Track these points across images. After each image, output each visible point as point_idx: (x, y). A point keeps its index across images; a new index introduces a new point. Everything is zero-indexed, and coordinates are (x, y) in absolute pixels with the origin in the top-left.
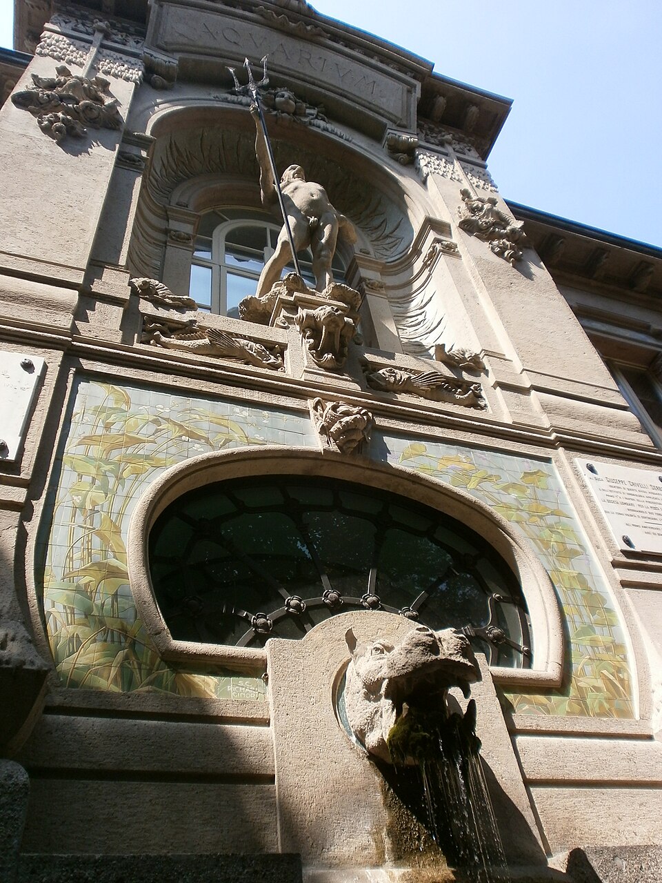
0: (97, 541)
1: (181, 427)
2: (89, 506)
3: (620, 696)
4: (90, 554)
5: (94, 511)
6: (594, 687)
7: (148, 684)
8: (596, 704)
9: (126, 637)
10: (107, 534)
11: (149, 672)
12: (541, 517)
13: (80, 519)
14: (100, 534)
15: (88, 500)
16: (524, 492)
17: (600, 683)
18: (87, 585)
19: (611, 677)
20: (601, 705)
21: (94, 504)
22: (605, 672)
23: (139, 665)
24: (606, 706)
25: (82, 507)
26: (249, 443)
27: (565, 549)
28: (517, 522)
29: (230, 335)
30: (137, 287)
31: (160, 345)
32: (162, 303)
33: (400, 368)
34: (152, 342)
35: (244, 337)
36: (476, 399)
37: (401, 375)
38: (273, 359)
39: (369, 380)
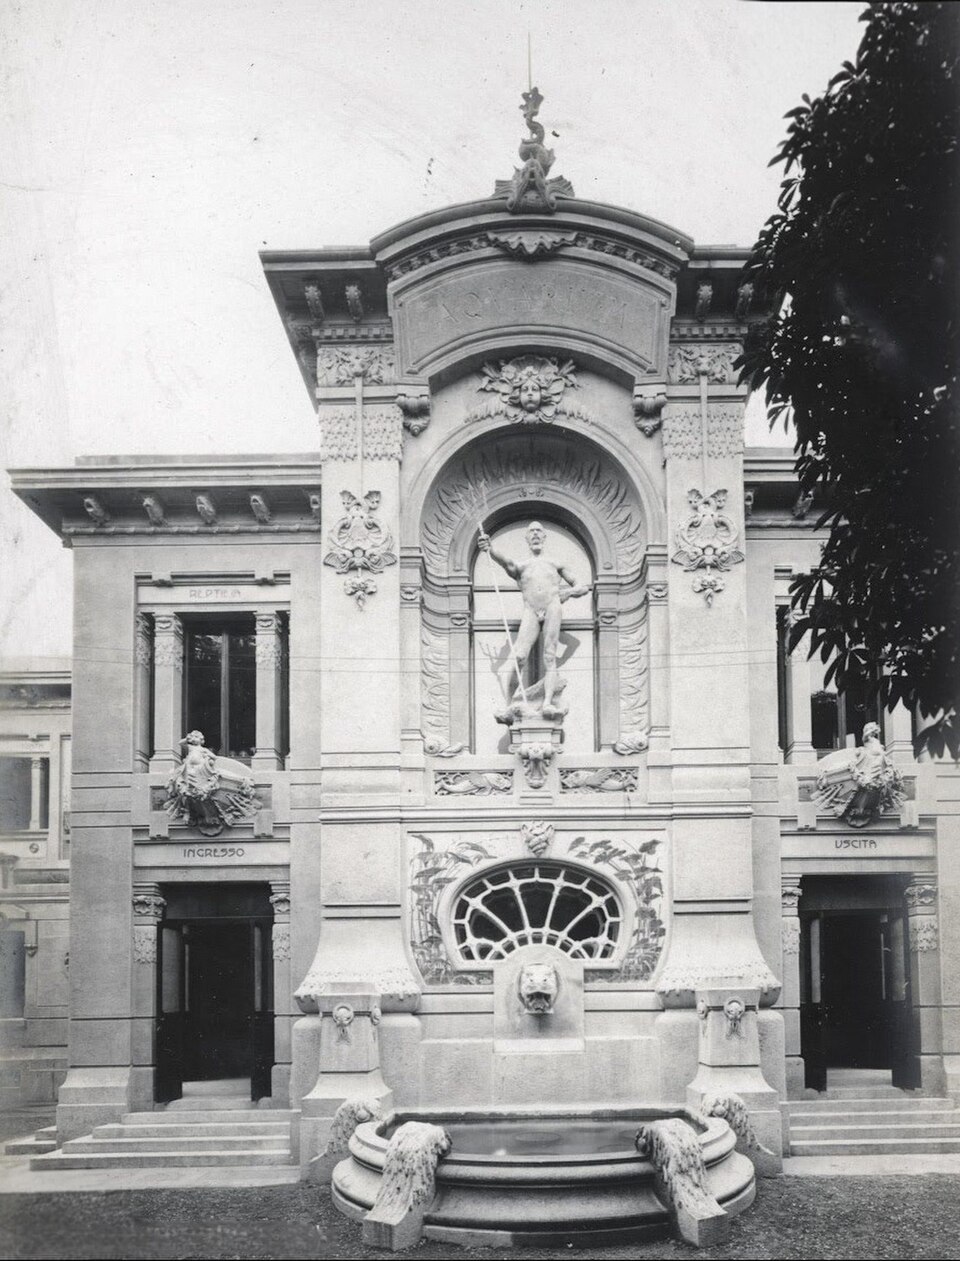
2: (424, 910)
12: (642, 875)
16: (637, 859)
17: (640, 967)
19: (648, 964)
22: (645, 961)
25: (422, 911)
26: (490, 859)
28: (627, 881)
29: (481, 772)
30: (428, 749)
31: (445, 792)
32: (443, 757)
33: (584, 769)
34: (441, 792)
35: (490, 771)
36: (633, 781)
37: (584, 776)
38: (506, 783)
39: (563, 784)
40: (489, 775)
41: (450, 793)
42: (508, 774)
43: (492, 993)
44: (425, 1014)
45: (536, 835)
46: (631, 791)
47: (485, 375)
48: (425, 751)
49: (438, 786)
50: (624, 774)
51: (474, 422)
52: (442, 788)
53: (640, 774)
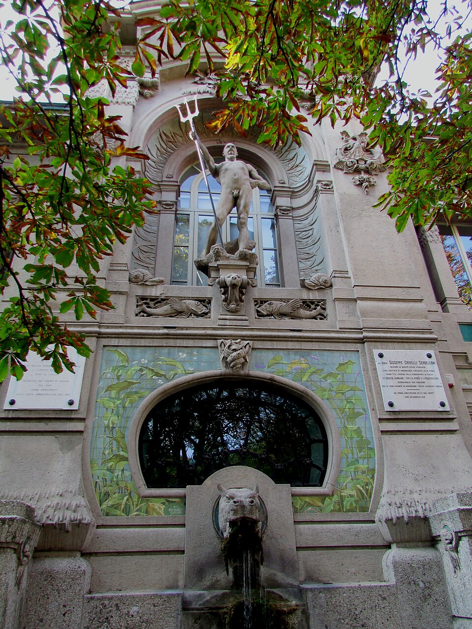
0: (115, 443)
1: (152, 370)
2: (111, 426)
3: (363, 499)
4: (112, 451)
5: (113, 428)
6: (350, 495)
7: (136, 511)
8: (348, 505)
9: (127, 490)
10: (119, 439)
11: (137, 505)
12: (343, 394)
13: (107, 432)
14: (115, 439)
15: (111, 422)
16: (335, 377)
17: (354, 493)
18: (111, 466)
19: (361, 489)
20: (351, 504)
21: (113, 423)
22: (358, 486)
23: (133, 502)
24: (354, 505)
25: (108, 427)
26: (186, 374)
27: (354, 413)
28: (328, 399)
29: (182, 299)
30: (133, 279)
31: (145, 315)
32: (146, 285)
33: (277, 300)
34: (142, 314)
35: (189, 298)
36: (322, 311)
37: (277, 305)
38: (204, 310)
39: (258, 311)
40: (188, 302)
41: (149, 315)
42: (205, 302)
43: (183, 525)
44: (96, 554)
45: (235, 350)
46: (321, 319)
47: (198, 76)
48: (130, 280)
49: (139, 309)
50: (313, 306)
51: (188, 95)
52: (143, 311)
53: (329, 306)
